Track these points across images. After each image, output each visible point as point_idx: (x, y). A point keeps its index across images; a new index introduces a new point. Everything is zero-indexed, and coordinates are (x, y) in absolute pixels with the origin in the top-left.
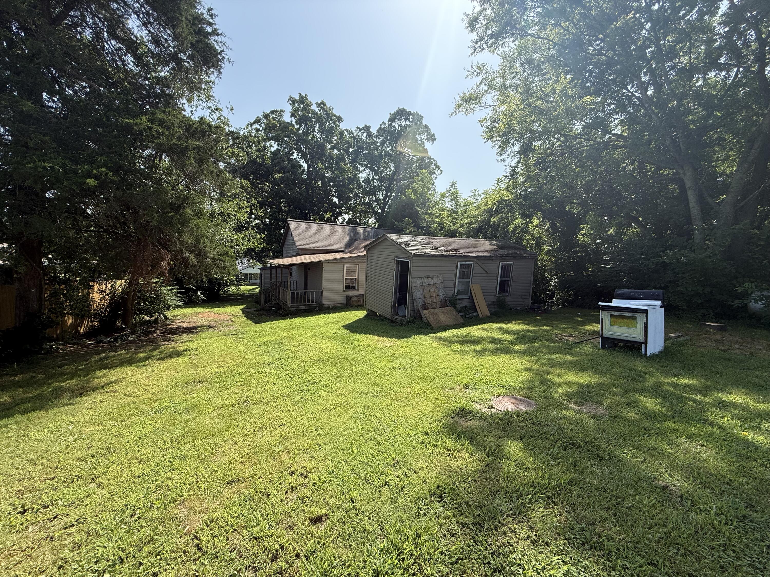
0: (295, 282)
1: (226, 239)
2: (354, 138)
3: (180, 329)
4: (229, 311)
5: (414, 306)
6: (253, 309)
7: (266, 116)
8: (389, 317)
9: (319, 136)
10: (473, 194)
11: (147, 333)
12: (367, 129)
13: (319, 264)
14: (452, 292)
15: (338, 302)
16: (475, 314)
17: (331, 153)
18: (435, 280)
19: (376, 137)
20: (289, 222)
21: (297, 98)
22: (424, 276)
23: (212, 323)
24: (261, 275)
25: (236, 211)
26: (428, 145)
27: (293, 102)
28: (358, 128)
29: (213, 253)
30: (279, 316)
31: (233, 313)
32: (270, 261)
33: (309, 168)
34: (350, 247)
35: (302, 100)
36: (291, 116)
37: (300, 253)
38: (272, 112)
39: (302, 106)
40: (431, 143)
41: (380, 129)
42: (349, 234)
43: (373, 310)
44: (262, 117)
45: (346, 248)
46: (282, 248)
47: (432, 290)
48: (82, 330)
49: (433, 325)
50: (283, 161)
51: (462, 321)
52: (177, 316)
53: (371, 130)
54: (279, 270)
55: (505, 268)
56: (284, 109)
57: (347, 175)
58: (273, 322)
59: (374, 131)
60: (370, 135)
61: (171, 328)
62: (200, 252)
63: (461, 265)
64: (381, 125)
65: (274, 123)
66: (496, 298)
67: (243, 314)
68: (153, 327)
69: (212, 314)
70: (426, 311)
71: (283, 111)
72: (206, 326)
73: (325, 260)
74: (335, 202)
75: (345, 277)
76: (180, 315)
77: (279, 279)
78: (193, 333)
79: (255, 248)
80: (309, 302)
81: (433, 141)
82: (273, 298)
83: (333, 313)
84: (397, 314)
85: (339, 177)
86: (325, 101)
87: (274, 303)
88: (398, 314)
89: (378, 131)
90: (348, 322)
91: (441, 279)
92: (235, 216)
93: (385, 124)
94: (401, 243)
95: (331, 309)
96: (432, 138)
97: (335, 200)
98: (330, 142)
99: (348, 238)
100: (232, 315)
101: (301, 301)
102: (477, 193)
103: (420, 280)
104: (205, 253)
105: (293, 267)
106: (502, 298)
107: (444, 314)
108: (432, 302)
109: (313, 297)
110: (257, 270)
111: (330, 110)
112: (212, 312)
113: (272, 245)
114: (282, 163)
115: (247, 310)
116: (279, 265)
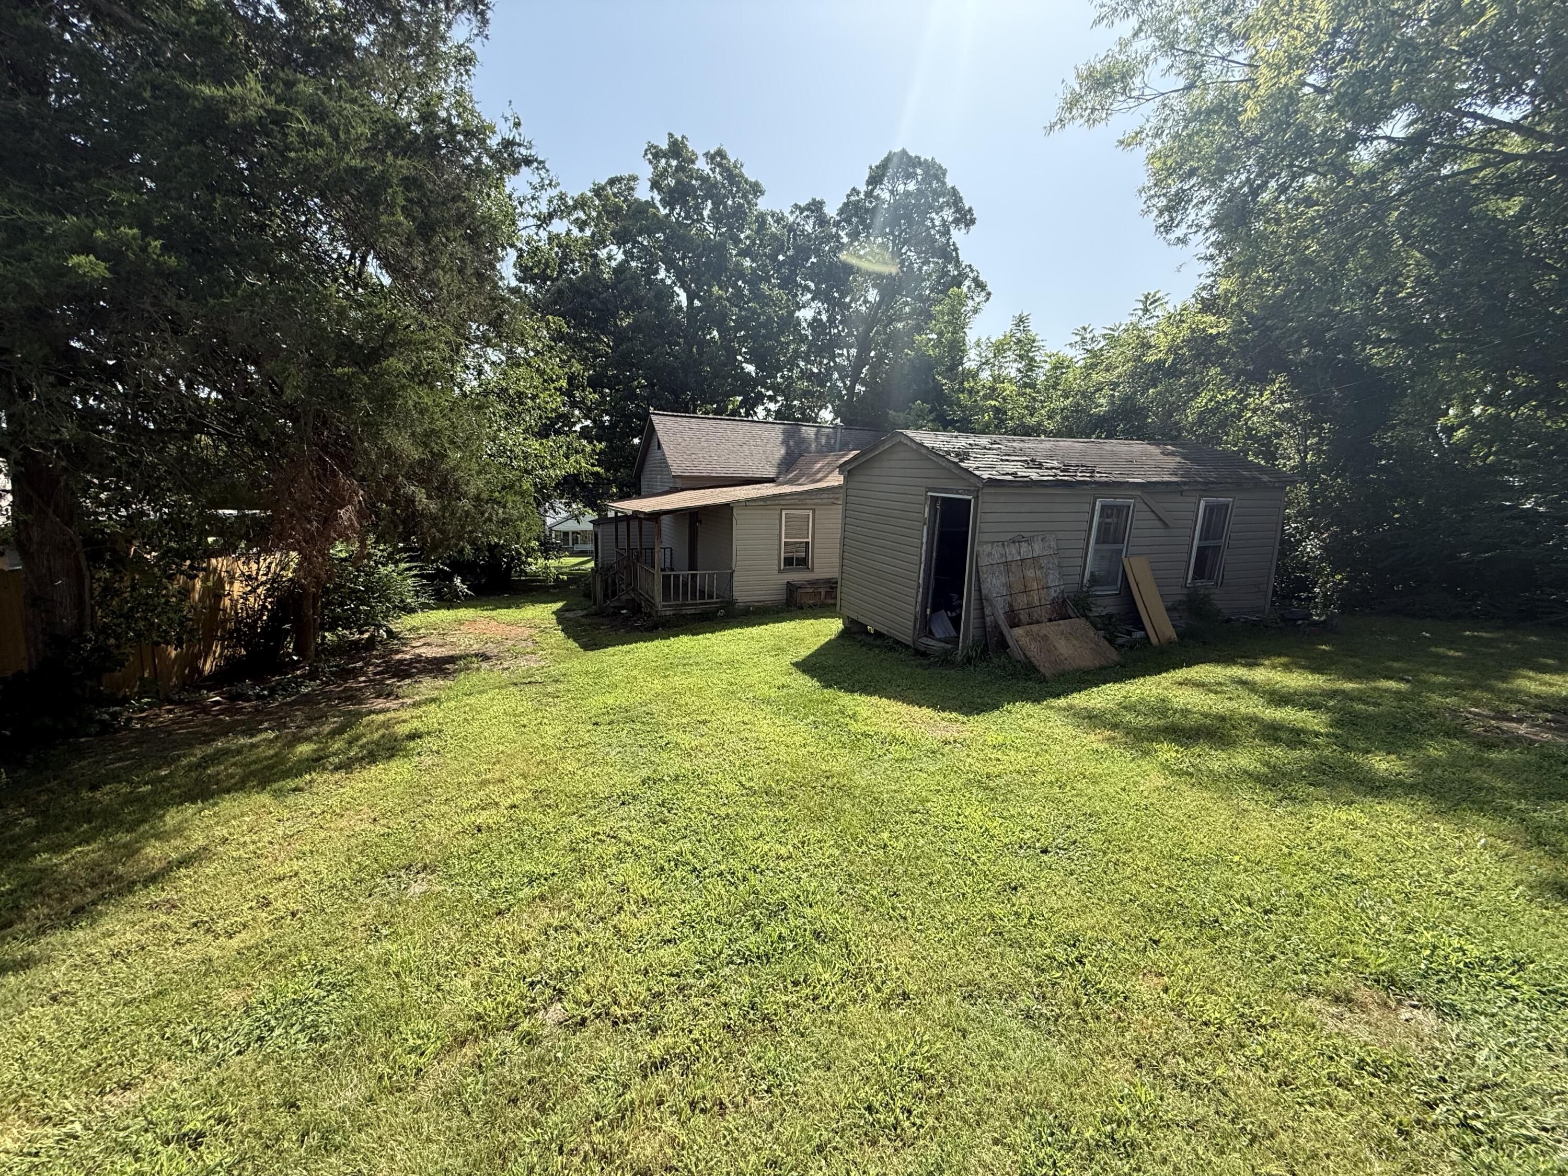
0: (668, 552)
1: (511, 451)
2: (791, 228)
3: (419, 662)
4: (529, 616)
5: (983, 616)
6: (580, 613)
7: (598, 191)
8: (908, 640)
9: (711, 229)
10: (1078, 338)
11: (346, 674)
12: (816, 207)
13: (726, 509)
14: (1077, 578)
15: (768, 598)
16: (1138, 634)
17: (737, 264)
18: (1038, 548)
19: (837, 224)
20: (653, 417)
21: (664, 146)
22: (1009, 536)
23: (491, 649)
24: (596, 536)
25: (536, 387)
26: (957, 235)
27: (656, 154)
28: (796, 206)
29: (476, 485)
30: (637, 628)
31: (537, 621)
32: (615, 504)
33: (690, 300)
34: (788, 471)
35: (677, 149)
36: (652, 189)
37: (679, 486)
38: (612, 182)
39: (674, 163)
40: (963, 231)
41: (846, 205)
42: (785, 442)
43: (862, 620)
44: (590, 194)
45: (779, 474)
46: (638, 477)
47: (1030, 573)
48: (208, 667)
49: (1042, 669)
50: (638, 284)
51: (1114, 656)
52: (418, 629)
53: (826, 210)
54: (634, 525)
55: (1211, 513)
56: (636, 174)
57: (775, 311)
58: (626, 648)
59: (831, 211)
60: (822, 221)
61: (401, 661)
62: (445, 482)
63: (1103, 507)
64: (848, 196)
65: (616, 203)
66: (1185, 591)
67: (559, 623)
68: (362, 659)
69: (493, 623)
70: (1018, 632)
71: (635, 179)
72: (476, 655)
73: (738, 502)
74: (749, 374)
75: (783, 540)
76: (426, 628)
77: (635, 543)
78: (446, 674)
79: (579, 474)
80: (702, 596)
81: (967, 225)
82: (623, 587)
83: (760, 624)
84: (930, 634)
85: (759, 315)
86: (724, 148)
87: (624, 598)
88: (931, 632)
89: (841, 212)
90: (804, 653)
91: (1053, 544)
92: (534, 398)
93: (858, 193)
94: (948, 453)
95: (754, 613)
96: (965, 218)
97: (750, 368)
98: (737, 241)
99: (783, 451)
100: (536, 627)
101: (685, 593)
102: (1089, 336)
103: (1001, 549)
104: (456, 485)
105: (663, 517)
106: (1202, 591)
107: (1067, 639)
108: (1030, 606)
109: (711, 585)
110: (586, 525)
111: (735, 167)
112: (493, 618)
113: (616, 471)
114: (634, 291)
115: (567, 615)
116: (636, 513)
